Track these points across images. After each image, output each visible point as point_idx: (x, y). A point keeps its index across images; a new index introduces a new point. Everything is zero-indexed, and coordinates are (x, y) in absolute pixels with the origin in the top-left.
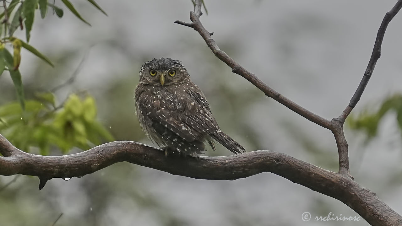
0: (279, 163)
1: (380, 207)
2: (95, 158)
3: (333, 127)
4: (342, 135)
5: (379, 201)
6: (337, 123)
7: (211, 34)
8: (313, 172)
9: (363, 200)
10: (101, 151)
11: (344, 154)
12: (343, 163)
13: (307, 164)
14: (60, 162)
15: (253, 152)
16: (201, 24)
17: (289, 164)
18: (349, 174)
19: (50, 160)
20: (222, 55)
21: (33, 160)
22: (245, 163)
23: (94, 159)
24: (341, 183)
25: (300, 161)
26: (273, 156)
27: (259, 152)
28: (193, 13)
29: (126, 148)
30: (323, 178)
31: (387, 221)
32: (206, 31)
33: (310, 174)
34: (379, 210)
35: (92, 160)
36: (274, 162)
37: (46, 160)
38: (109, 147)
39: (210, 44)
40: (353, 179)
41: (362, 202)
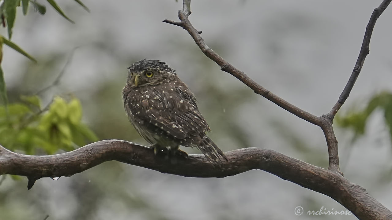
0: (269, 160)
1: (370, 203)
2: (83, 157)
3: (323, 124)
4: (332, 132)
5: (368, 196)
6: (326, 119)
7: (200, 33)
8: (302, 169)
9: (353, 196)
10: (89, 150)
11: (334, 150)
12: (333, 159)
13: (296, 160)
14: (48, 162)
15: (242, 149)
16: (190, 23)
17: (279, 161)
18: (338, 170)
19: (38, 160)
20: (211, 53)
21: (21, 160)
22: (234, 160)
23: (83, 159)
24: (331, 179)
25: (289, 158)
26: (263, 153)
27: (248, 149)
28: (181, 12)
29: (115, 146)
30: (313, 174)
31: (377, 217)
32: (195, 30)
33: (299, 170)
34: (369, 206)
35: (80, 159)
36: (264, 158)
37: (34, 160)
38: (98, 146)
39: (199, 42)
40: (342, 175)
41: (352, 198)
